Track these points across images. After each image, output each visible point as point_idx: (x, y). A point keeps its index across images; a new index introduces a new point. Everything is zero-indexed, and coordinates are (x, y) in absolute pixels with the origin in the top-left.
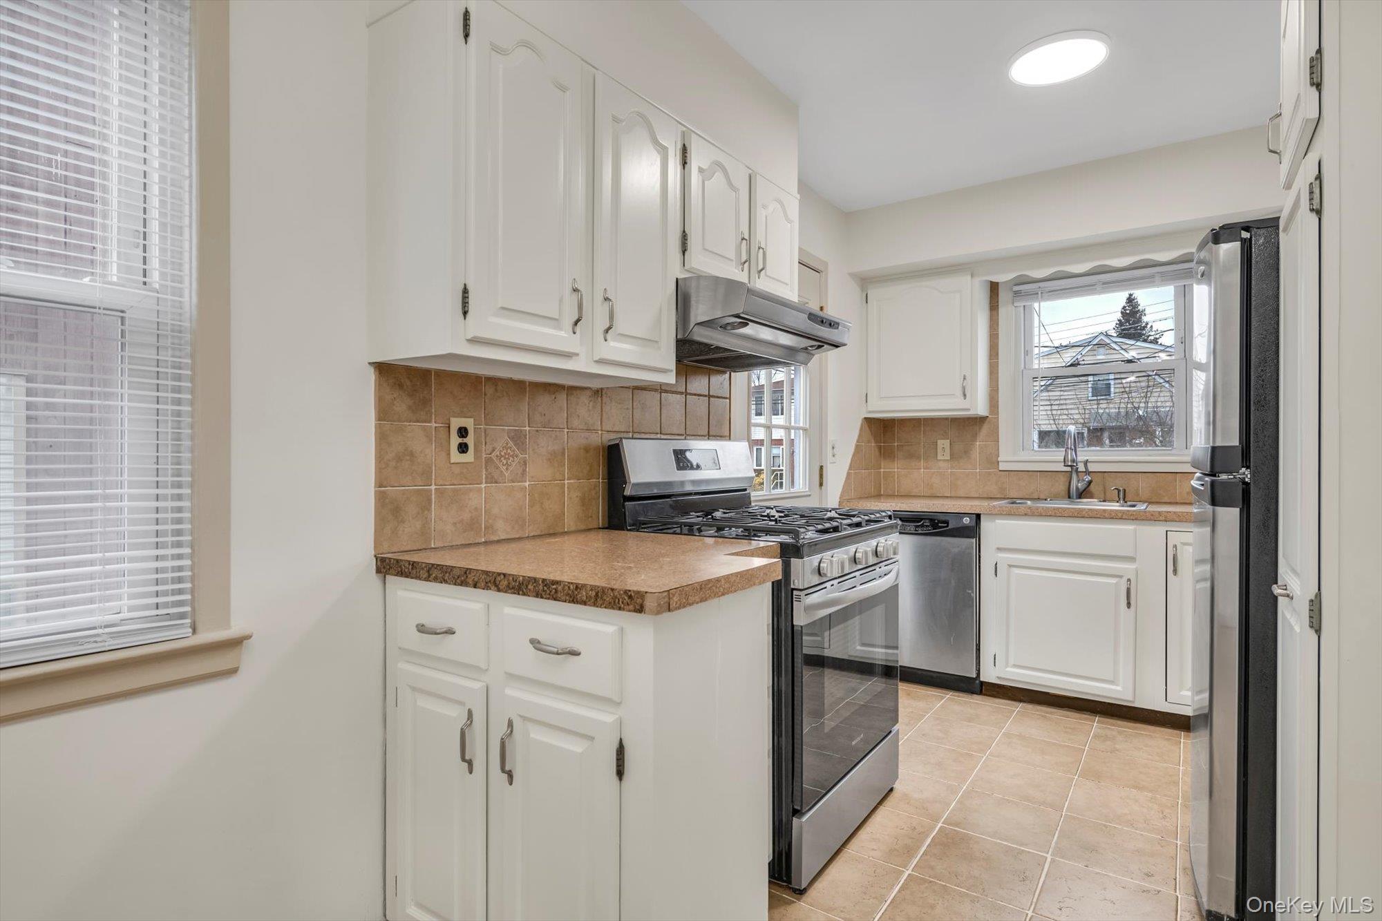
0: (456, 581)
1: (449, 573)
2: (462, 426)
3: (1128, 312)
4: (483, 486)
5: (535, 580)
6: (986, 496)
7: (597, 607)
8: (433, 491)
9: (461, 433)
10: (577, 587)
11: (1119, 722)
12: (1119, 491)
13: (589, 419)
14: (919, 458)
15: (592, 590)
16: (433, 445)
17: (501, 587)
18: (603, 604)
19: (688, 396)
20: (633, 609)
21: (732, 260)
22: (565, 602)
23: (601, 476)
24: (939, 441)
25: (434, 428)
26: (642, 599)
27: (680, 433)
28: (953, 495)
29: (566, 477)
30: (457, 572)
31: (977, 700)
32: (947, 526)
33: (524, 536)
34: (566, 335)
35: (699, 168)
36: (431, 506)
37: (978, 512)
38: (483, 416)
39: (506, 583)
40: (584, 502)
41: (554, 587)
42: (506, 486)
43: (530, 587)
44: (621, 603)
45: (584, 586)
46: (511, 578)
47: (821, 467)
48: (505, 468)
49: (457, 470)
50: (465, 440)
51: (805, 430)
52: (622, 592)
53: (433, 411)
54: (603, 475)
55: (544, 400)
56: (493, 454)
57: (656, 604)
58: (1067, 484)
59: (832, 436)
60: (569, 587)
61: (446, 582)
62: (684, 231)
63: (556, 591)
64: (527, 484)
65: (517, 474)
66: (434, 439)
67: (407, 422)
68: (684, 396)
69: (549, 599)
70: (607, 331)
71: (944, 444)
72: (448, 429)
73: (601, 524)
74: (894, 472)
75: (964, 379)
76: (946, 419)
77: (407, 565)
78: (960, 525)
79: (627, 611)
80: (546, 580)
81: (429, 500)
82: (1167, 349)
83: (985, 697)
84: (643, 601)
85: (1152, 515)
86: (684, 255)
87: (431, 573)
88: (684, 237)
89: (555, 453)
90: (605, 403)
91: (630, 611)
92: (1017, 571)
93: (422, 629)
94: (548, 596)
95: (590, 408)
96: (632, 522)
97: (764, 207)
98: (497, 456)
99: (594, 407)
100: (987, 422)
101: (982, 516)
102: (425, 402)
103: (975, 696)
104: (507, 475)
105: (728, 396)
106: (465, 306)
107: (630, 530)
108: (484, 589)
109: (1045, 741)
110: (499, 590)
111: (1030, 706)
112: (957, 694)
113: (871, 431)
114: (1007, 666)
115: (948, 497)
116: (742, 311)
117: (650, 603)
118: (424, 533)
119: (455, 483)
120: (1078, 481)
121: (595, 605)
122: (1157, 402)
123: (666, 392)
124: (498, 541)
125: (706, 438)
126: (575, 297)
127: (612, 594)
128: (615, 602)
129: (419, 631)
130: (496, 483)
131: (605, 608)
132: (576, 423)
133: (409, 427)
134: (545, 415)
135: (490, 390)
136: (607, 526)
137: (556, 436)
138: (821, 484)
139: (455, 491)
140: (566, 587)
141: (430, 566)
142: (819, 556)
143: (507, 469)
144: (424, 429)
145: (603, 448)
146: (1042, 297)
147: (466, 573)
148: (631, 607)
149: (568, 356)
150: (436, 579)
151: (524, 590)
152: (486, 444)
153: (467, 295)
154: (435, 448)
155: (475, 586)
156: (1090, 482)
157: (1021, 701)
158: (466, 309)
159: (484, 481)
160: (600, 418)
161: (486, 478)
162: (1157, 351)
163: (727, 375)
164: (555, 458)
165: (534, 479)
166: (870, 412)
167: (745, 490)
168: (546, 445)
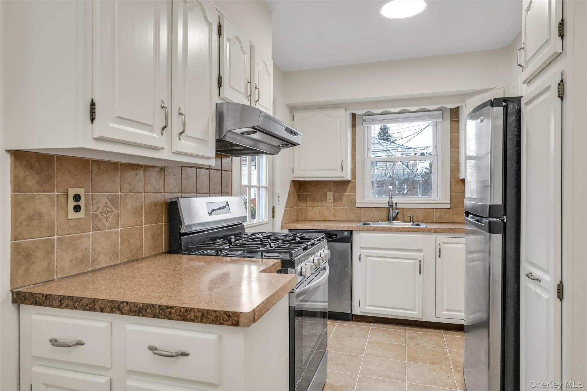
0: (85, 308)
1: (79, 302)
2: (76, 194)
3: (383, 128)
4: (91, 233)
5: (153, 306)
6: (350, 220)
7: (203, 323)
8: (56, 240)
9: (75, 198)
10: (187, 310)
11: (416, 329)
12: (410, 217)
13: (157, 186)
14: (317, 201)
15: (198, 312)
16: (56, 208)
17: (123, 311)
18: (208, 321)
19: (211, 171)
20: (231, 324)
21: (243, 94)
22: (178, 320)
23: (164, 221)
24: (327, 192)
25: (56, 196)
26: (238, 317)
27: (207, 192)
28: (334, 220)
29: (143, 224)
30: (85, 302)
31: (351, 324)
32: (337, 237)
33: (118, 263)
34: (158, 136)
35: (228, 38)
36: (54, 250)
37: (352, 230)
38: (91, 186)
39: (128, 308)
40: (154, 237)
41: (169, 310)
42: (106, 232)
43: (148, 311)
44: (221, 320)
45: (192, 309)
46: (132, 305)
47: (274, 207)
48: (105, 220)
49: (72, 224)
50: (79, 203)
51: (266, 188)
52: (222, 313)
53: (56, 184)
54: (165, 219)
55: (130, 175)
56: (98, 211)
57: (248, 320)
58: (388, 214)
59: (278, 191)
60: (180, 310)
61: (76, 308)
62: (220, 75)
63: (170, 313)
64: (119, 229)
65: (113, 223)
66: (56, 204)
67: (36, 192)
68: (209, 170)
69: (164, 318)
70: (181, 134)
71: (330, 194)
72: (66, 195)
73: (164, 250)
74: (305, 208)
75: (342, 162)
76: (331, 181)
77: (41, 297)
78: (343, 236)
79: (226, 325)
80: (162, 306)
81: (53, 246)
82: (401, 146)
83: (354, 322)
84: (239, 319)
85: (430, 230)
86: (219, 89)
87: (62, 302)
88: (220, 78)
89: (137, 208)
90: (166, 176)
91: (228, 325)
92: (370, 258)
93: (54, 342)
94: (163, 317)
95: (158, 179)
96: (185, 249)
97: (258, 65)
98: (100, 212)
99: (160, 178)
100: (350, 183)
101: (353, 231)
102: (50, 178)
103: (350, 322)
104: (106, 224)
105: (231, 170)
106: (93, 115)
107: (185, 254)
108: (109, 313)
109: (388, 344)
110: (122, 313)
111: (376, 325)
112: (341, 322)
113: (295, 187)
114: (365, 306)
115: (332, 221)
116: (257, 125)
117: (242, 320)
118: (49, 270)
119: (72, 232)
120: (393, 212)
121: (201, 321)
122: (397, 170)
123: (200, 168)
124: (101, 269)
125: (220, 194)
126: (163, 112)
127: (214, 314)
128: (217, 319)
129: (53, 345)
130: (99, 230)
131: (209, 323)
132: (149, 188)
133: (38, 196)
134: (130, 184)
135: (95, 169)
136: (167, 251)
137: (138, 198)
138: (273, 217)
139: (70, 238)
140: (178, 311)
141: (62, 297)
142: (301, 265)
143: (107, 220)
144: (49, 197)
145: (165, 204)
146: (376, 122)
147: (93, 302)
148: (230, 323)
149: (156, 149)
150: (67, 307)
151: (144, 313)
152: (92, 205)
153: (94, 107)
154: (57, 210)
155: (102, 311)
156: (398, 213)
157: (371, 322)
158: (94, 117)
159: (91, 230)
160: (163, 185)
161: (93, 227)
162: (397, 147)
163: (230, 158)
164: (137, 211)
165: (124, 226)
166: (295, 177)
167: (241, 224)
168: (131, 203)
